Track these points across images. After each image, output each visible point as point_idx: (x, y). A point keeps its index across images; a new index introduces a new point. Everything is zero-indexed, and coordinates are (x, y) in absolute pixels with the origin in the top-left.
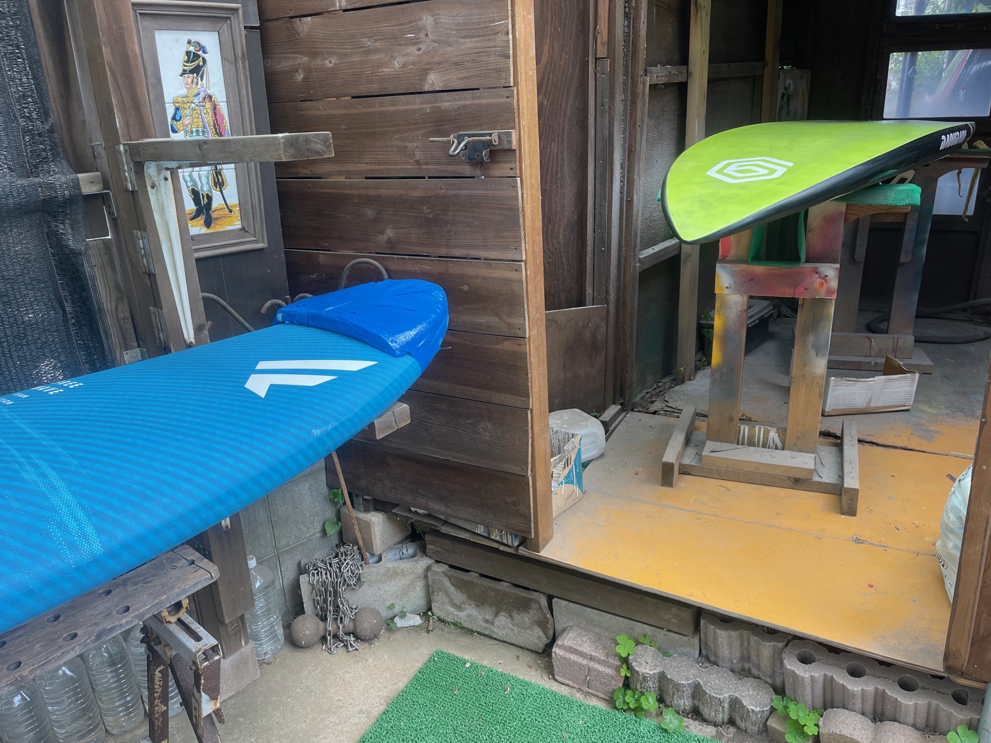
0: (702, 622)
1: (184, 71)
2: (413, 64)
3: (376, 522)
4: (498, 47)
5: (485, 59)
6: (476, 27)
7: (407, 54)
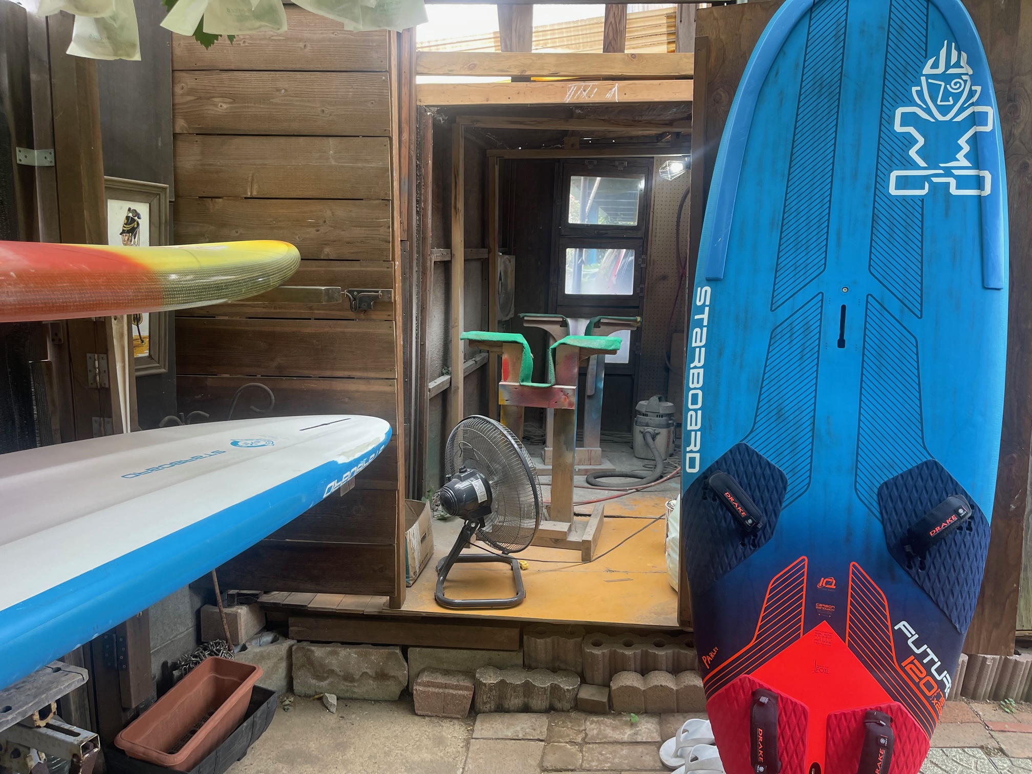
0: (525, 637)
1: (123, 230)
2: (312, 240)
3: (242, 613)
4: (381, 235)
5: (372, 242)
6: (365, 221)
7: (307, 233)
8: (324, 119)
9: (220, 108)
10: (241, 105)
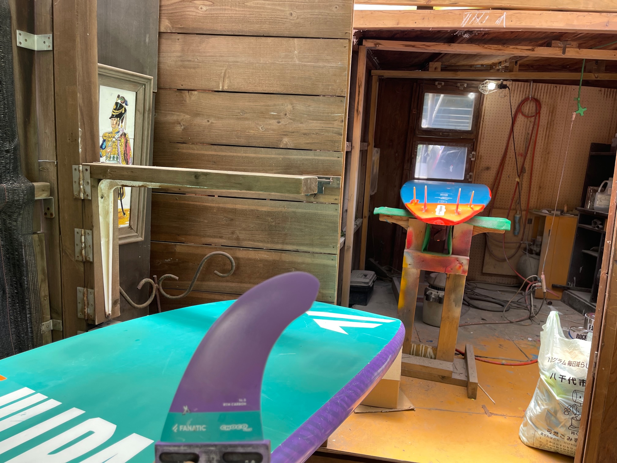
1: (113, 115)
2: (273, 130)
4: (335, 128)
5: (326, 134)
6: (322, 115)
7: (270, 124)
8: (292, 21)
9: (200, 9)
10: (219, 7)
